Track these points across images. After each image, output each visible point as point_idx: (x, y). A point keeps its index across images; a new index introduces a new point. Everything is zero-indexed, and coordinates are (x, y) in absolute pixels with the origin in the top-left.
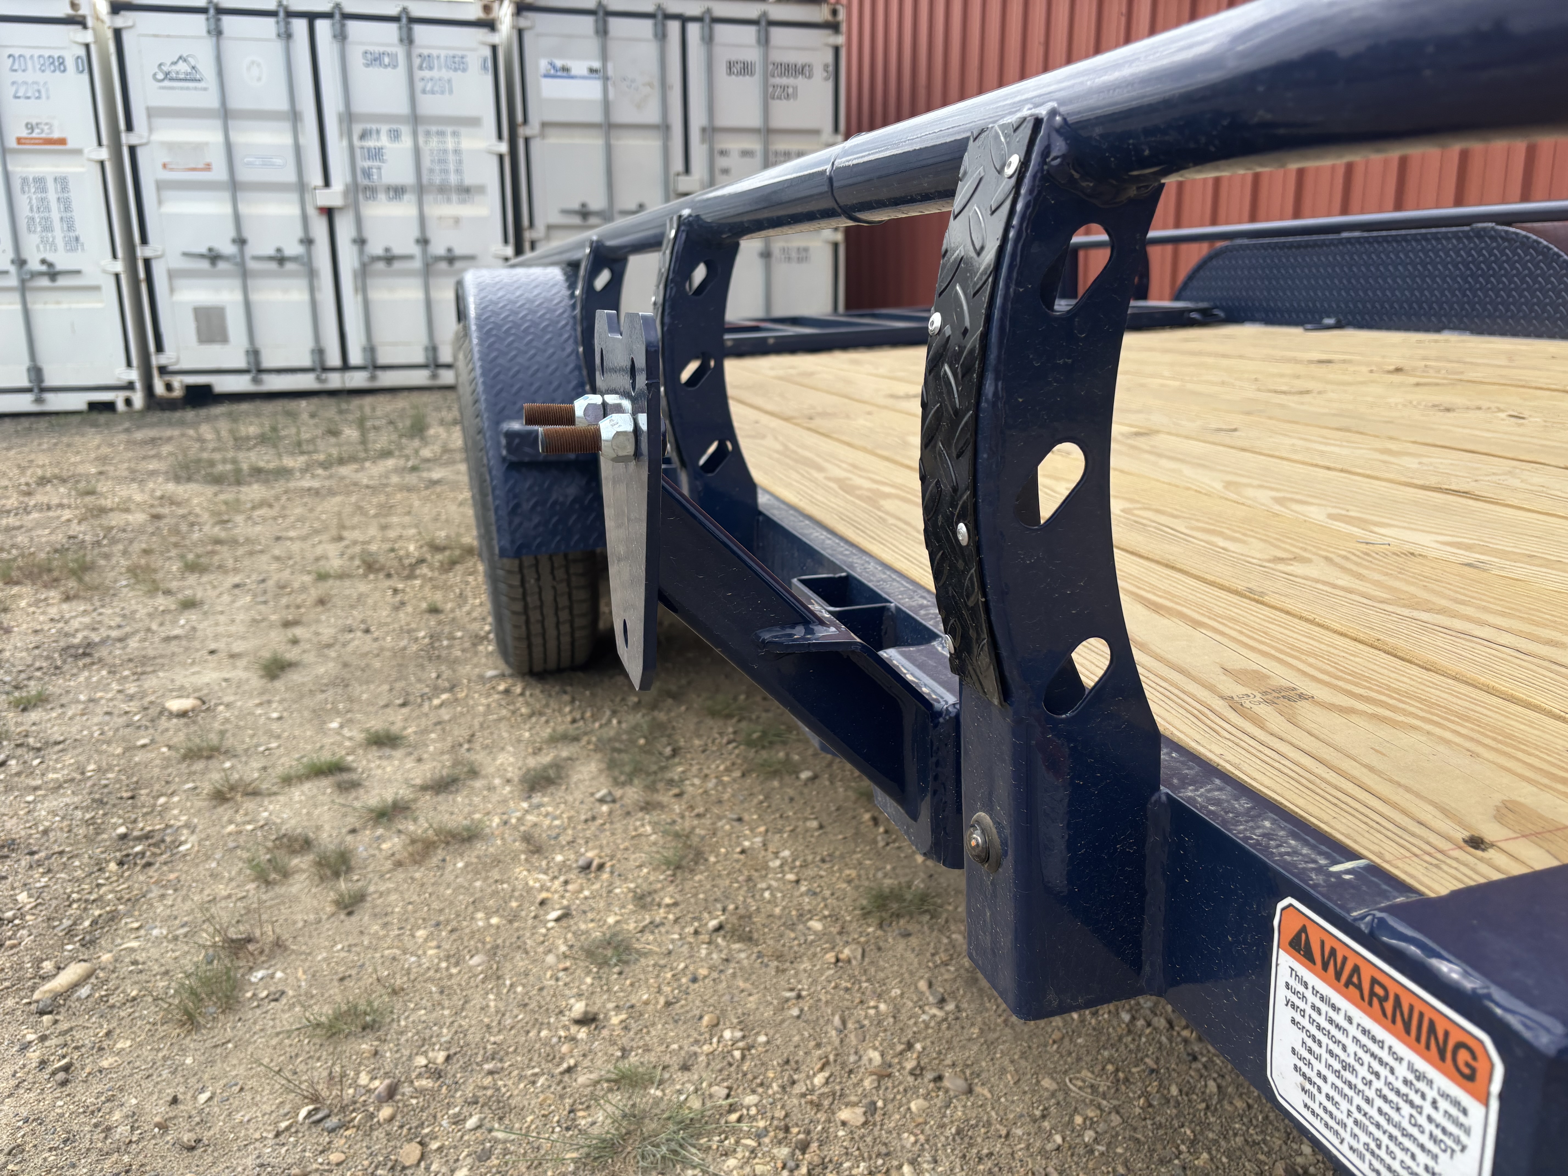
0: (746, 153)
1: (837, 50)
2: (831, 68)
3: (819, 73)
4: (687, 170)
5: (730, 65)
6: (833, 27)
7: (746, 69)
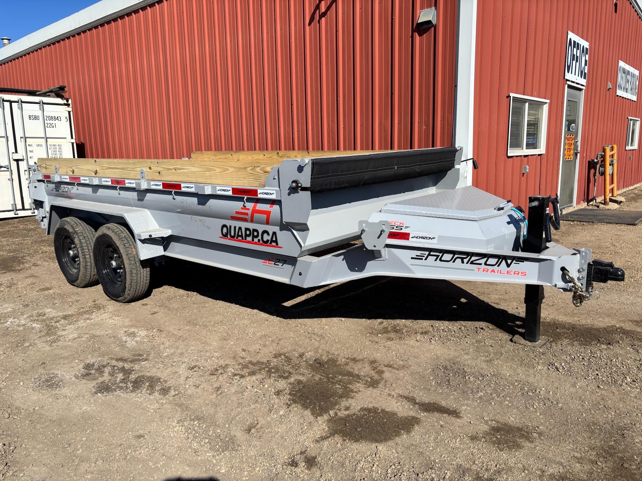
0: (38, 145)
1: (69, 112)
2: (68, 118)
3: (64, 119)
4: (16, 152)
5: (30, 117)
6: (68, 105)
7: (36, 118)
